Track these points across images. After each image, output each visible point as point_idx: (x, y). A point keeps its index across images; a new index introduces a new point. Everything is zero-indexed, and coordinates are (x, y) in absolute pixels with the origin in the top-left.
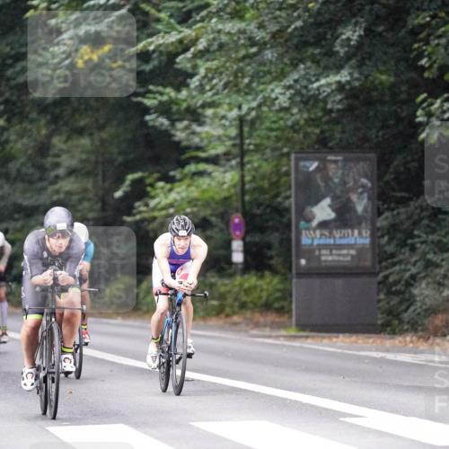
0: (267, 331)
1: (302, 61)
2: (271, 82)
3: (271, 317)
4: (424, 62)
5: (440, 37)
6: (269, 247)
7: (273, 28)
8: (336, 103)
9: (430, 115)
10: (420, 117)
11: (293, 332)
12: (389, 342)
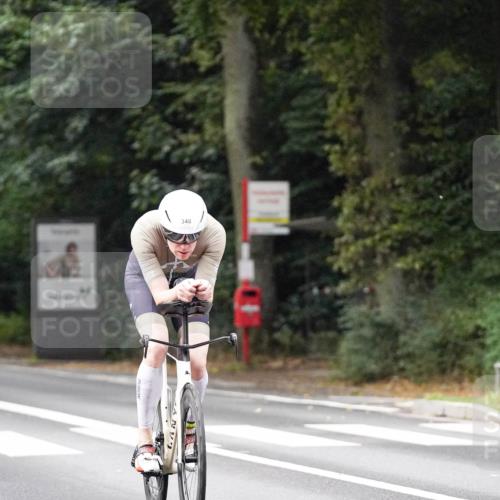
0: (13, 360)
1: (40, 144)
2: (13, 162)
3: (16, 349)
4: (136, 145)
5: (149, 125)
6: (14, 292)
7: (16, 119)
8: (66, 178)
9: (141, 187)
10: (134, 189)
11: (34, 360)
12: (110, 368)
